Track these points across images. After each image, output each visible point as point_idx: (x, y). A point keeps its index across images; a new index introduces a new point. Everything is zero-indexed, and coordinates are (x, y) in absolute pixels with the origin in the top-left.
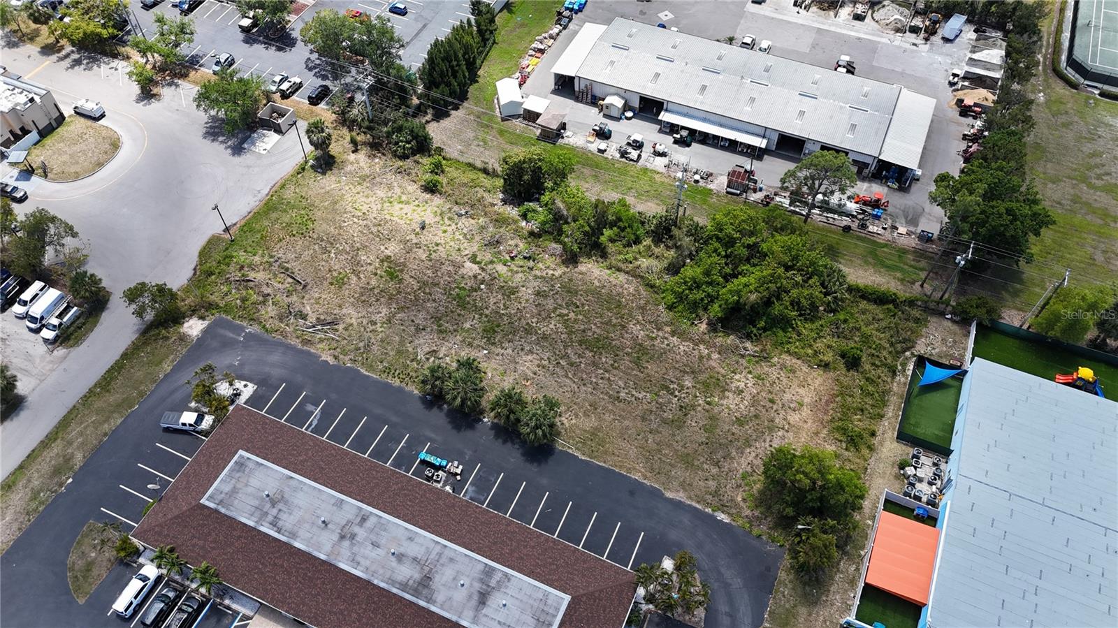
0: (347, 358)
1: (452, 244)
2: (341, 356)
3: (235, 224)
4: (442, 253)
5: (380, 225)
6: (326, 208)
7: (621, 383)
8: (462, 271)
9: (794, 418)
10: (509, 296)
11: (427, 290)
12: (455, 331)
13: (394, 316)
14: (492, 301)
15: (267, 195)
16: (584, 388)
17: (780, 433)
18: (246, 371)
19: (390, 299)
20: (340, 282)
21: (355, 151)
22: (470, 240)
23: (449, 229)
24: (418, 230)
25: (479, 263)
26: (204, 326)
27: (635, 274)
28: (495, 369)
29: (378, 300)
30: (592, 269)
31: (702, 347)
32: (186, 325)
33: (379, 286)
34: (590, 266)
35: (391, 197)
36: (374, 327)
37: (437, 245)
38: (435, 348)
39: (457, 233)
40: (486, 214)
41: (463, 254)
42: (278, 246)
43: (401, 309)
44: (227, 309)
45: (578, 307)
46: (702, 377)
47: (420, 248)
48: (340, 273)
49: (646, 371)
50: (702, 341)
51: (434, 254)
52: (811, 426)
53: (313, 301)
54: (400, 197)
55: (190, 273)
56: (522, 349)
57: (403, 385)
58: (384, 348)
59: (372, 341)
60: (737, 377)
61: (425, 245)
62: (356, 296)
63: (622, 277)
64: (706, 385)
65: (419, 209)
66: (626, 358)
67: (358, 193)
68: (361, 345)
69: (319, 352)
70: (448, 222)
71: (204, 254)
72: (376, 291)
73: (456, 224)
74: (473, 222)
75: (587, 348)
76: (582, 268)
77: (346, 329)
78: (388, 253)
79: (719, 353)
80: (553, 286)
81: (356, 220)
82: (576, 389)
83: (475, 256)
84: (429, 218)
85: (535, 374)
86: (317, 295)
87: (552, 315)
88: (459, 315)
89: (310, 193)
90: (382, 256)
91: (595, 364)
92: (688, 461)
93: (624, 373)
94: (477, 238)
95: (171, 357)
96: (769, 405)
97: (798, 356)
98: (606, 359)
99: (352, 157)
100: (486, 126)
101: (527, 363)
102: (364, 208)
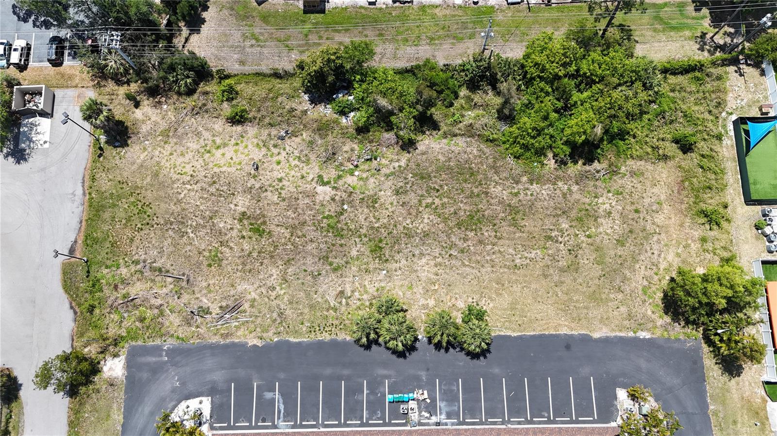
0: (270, 334)
1: (293, 173)
2: (265, 335)
3: (76, 242)
4: (289, 188)
5: (214, 182)
6: (152, 185)
7: (511, 251)
8: (319, 198)
9: (660, 219)
10: (374, 207)
11: (300, 234)
12: (347, 263)
13: (286, 273)
14: (361, 218)
15: (84, 194)
16: (483, 270)
17: (655, 238)
18: (191, 387)
19: (272, 257)
20: (216, 260)
21: (137, 105)
22: (308, 162)
23: (281, 158)
24: (253, 172)
25: (328, 183)
26: (123, 362)
27: (470, 132)
28: (402, 286)
29: (262, 264)
30: (430, 144)
31: (560, 184)
32: (105, 369)
33: (254, 249)
34: (427, 142)
35: (206, 145)
36: (275, 293)
37: (280, 180)
38: (340, 289)
39: (291, 159)
40: (305, 126)
41: (309, 179)
42: (134, 247)
43: (288, 262)
44: (132, 335)
45: (438, 191)
46: (573, 214)
47: (266, 190)
48: (210, 251)
49: (526, 229)
50: (558, 178)
51: (283, 192)
52: (675, 220)
53: (205, 291)
54: (214, 141)
55: (70, 314)
56: (414, 255)
57: (333, 337)
58: (296, 309)
59: (282, 306)
60: (600, 201)
61: (270, 186)
62: (240, 267)
63: (461, 141)
64: (579, 220)
65: (241, 148)
66: (503, 223)
67: (171, 154)
68: (275, 315)
69: (243, 340)
70: (275, 151)
71: (69, 285)
72: (255, 254)
73: (284, 149)
74: (298, 140)
75: (466, 229)
76: (421, 147)
77: (252, 306)
78: (240, 209)
79: (577, 184)
80: (406, 179)
81: (188, 187)
82: (479, 274)
83: (320, 177)
84: (257, 155)
85: (437, 275)
86: (204, 284)
87: (421, 209)
88: (341, 245)
89: (125, 174)
90: (237, 216)
91: (481, 242)
92: (595, 298)
93: (508, 239)
94: (312, 157)
95: (115, 406)
96: (636, 215)
97: (640, 158)
98: (487, 232)
99: (138, 114)
100: (246, 17)
101: (425, 267)
102: (188, 169)
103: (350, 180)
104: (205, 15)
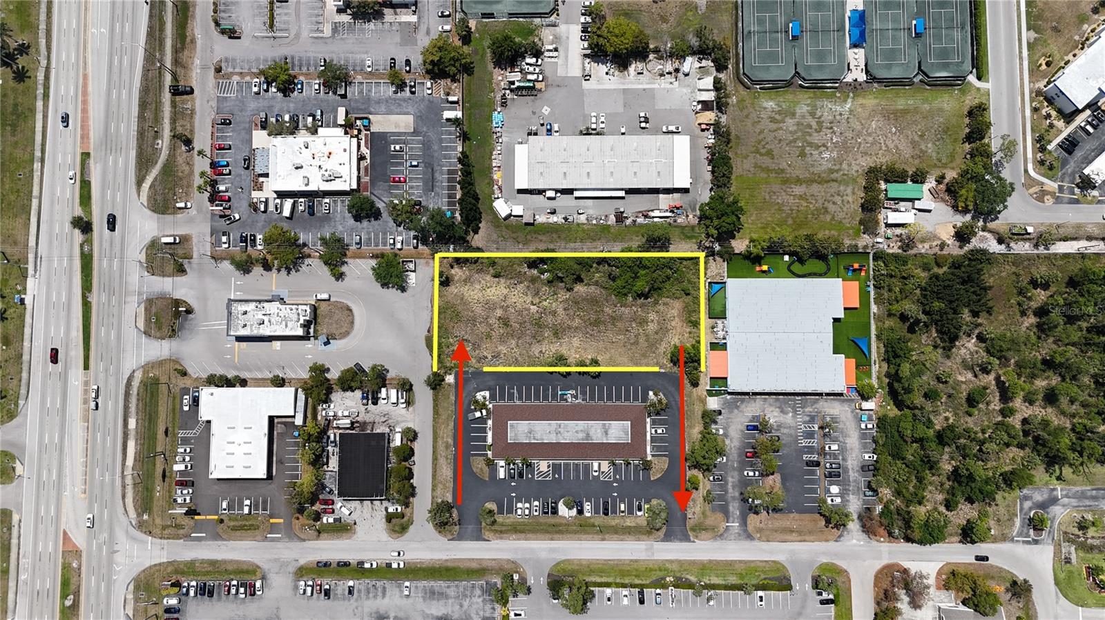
1: (520, 300)
3: (430, 327)
4: (519, 306)
5: (487, 303)
6: (460, 303)
7: (611, 335)
8: (532, 311)
9: (673, 323)
10: (555, 315)
11: (524, 326)
12: (543, 339)
13: (518, 342)
14: (549, 320)
15: (432, 307)
16: (599, 343)
17: (671, 332)
18: (481, 387)
19: (512, 336)
20: (489, 336)
21: (452, 267)
22: (527, 295)
23: (515, 293)
24: (503, 299)
25: (536, 304)
26: (453, 376)
27: (596, 283)
28: (566, 349)
29: (508, 338)
30: (580, 288)
31: (633, 307)
32: (447, 379)
33: (505, 332)
35: (483, 287)
36: (514, 350)
37: (515, 303)
39: (520, 294)
41: (527, 303)
43: (519, 338)
44: (456, 366)
45: (582, 309)
46: (638, 321)
47: (509, 307)
48: (486, 333)
49: (618, 326)
50: (633, 305)
51: (516, 308)
52: (680, 324)
53: (485, 349)
54: (486, 285)
56: (571, 336)
60: (650, 315)
61: (511, 305)
62: (499, 340)
63: (593, 287)
64: (640, 323)
65: (498, 288)
66: (609, 324)
67: (468, 290)
68: (514, 360)
70: (513, 290)
72: (505, 334)
73: (517, 289)
74: (523, 285)
75: (593, 326)
76: (575, 290)
77: (504, 356)
78: (498, 315)
79: (640, 308)
80: (569, 303)
81: (476, 305)
83: (532, 302)
84: (505, 291)
85: (580, 344)
86: (485, 346)
87: (575, 317)
88: (541, 331)
89: (450, 298)
90: (497, 318)
91: (599, 331)
92: (644, 355)
93: (610, 330)
94: (529, 293)
95: (451, 394)
96: (664, 322)
97: (668, 297)
98: (602, 328)
99: (453, 271)
100: (498, 227)
101: (576, 342)
102: (476, 297)
103: (545, 303)
104: (480, 225)
